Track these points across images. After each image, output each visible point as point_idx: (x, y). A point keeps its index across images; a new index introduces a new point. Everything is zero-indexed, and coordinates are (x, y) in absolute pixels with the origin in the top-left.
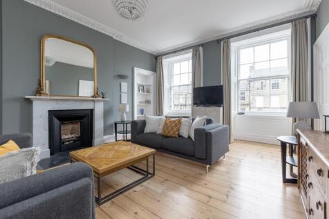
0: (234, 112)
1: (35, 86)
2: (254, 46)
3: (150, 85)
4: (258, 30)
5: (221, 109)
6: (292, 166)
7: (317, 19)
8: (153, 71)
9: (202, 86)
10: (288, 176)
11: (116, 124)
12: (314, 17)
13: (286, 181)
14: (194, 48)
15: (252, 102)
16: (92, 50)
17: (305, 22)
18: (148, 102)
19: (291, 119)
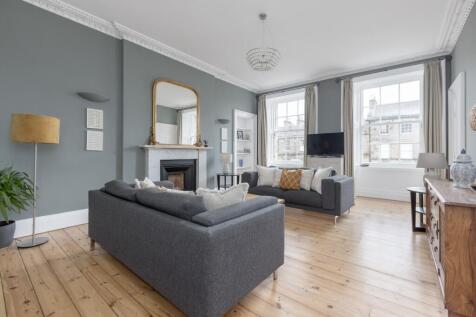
0: (356, 163)
1: (148, 135)
2: (380, 86)
3: (249, 131)
4: (385, 69)
5: (342, 159)
6: (422, 215)
7: (453, 61)
8: (253, 112)
9: (317, 132)
10: (418, 225)
11: (218, 177)
12: (449, 59)
13: (416, 230)
14: (308, 87)
15: (372, 150)
16: (195, 92)
17: (440, 64)
18: (248, 151)
19: (423, 170)
